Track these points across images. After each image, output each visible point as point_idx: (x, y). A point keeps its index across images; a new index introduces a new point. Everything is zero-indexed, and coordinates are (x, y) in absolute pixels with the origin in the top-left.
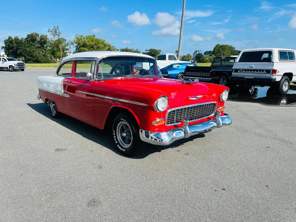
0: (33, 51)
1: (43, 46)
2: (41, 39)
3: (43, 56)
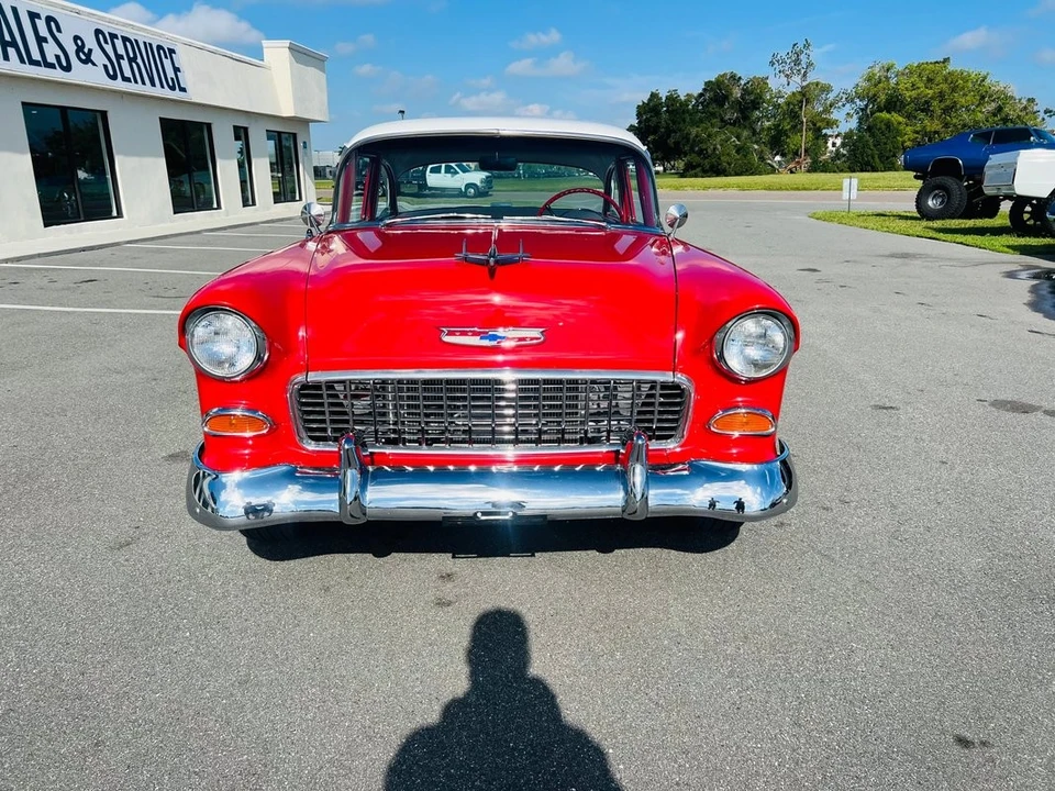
0: (709, 136)
1: (746, 118)
2: (745, 91)
3: (738, 152)
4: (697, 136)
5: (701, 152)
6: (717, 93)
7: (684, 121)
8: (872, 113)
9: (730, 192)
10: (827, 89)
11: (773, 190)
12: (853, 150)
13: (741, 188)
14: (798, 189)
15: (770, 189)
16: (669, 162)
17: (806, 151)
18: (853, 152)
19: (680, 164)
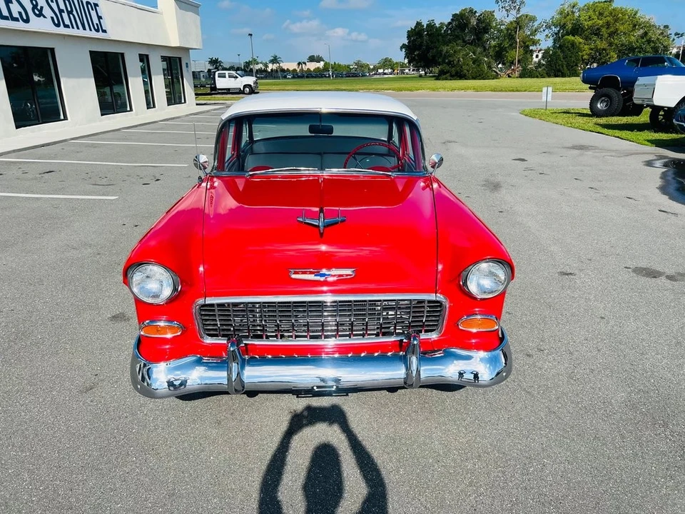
0: (455, 52)
1: (479, 39)
2: (479, 20)
3: (474, 63)
4: (447, 52)
5: (449, 63)
6: (461, 21)
7: (438, 40)
8: (563, 36)
9: (470, 92)
10: (533, 19)
11: (497, 91)
12: (550, 61)
13: (476, 90)
14: (513, 91)
15: (495, 91)
16: (428, 68)
17: (519, 61)
18: (549, 64)
19: (436, 70)
